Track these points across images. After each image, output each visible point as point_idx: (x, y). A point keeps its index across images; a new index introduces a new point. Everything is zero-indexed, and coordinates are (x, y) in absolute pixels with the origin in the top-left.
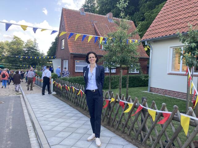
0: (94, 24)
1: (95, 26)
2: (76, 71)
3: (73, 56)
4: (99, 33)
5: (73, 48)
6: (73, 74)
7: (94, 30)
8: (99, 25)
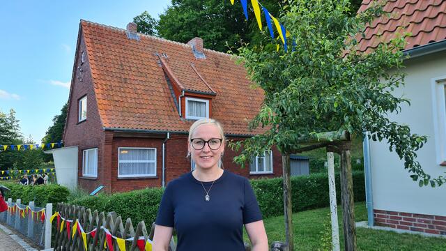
0: (163, 61)
1: (165, 64)
2: (120, 176)
3: (111, 135)
4: (177, 81)
5: (110, 117)
6: (112, 185)
7: (163, 74)
8: (172, 63)
